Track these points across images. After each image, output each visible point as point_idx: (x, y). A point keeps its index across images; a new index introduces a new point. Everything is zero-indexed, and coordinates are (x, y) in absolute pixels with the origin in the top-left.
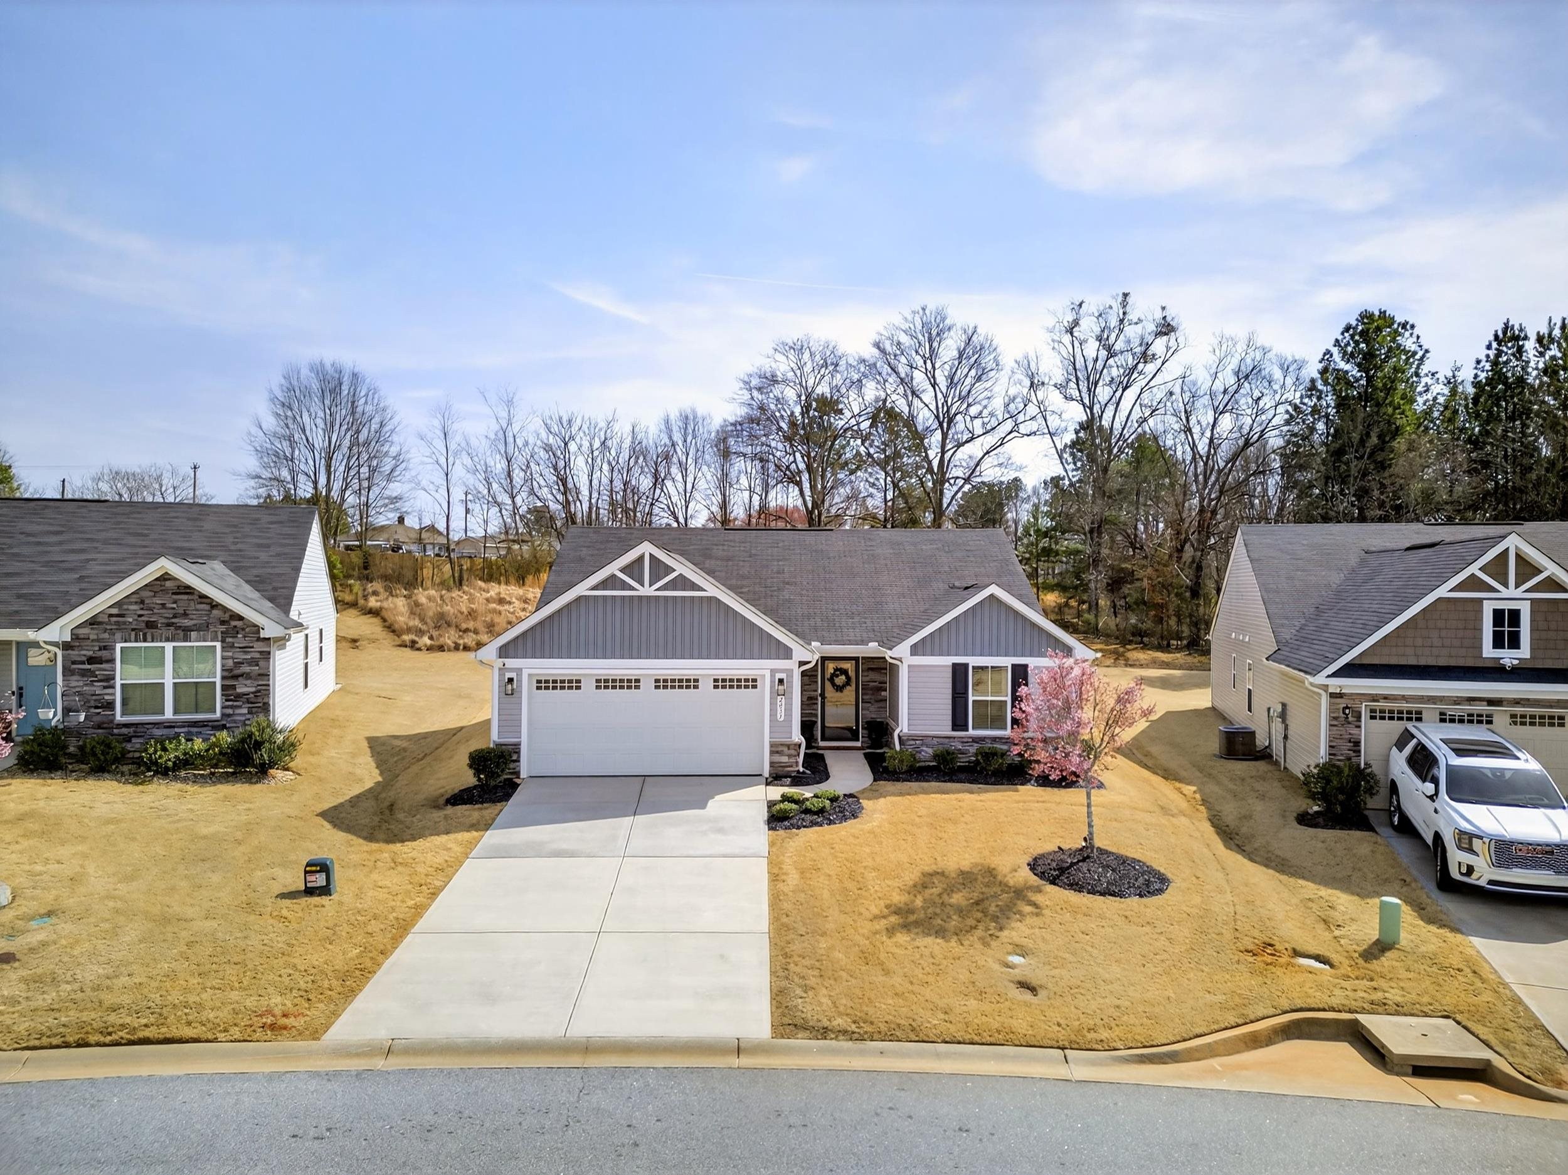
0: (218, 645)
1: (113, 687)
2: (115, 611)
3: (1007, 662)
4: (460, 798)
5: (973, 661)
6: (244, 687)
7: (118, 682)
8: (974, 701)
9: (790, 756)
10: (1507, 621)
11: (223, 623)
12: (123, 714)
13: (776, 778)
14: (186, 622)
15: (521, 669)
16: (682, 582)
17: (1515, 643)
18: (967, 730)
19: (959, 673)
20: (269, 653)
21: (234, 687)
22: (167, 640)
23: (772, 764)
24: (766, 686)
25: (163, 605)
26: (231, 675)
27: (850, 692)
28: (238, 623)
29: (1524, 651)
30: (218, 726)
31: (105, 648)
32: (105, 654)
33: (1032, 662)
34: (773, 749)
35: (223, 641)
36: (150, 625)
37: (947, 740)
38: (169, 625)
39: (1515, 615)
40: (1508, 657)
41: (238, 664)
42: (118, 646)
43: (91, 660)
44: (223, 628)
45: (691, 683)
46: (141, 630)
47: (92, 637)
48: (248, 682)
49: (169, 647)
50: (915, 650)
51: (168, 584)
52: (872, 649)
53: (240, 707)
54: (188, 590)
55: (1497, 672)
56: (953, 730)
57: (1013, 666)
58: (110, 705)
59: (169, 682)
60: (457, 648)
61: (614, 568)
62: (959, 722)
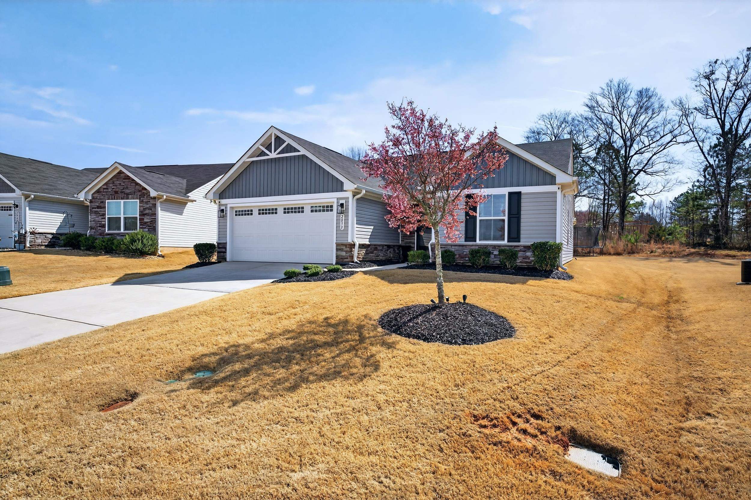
0: (138, 200)
1: (105, 218)
2: (105, 187)
3: (505, 191)
5: (480, 192)
6: (147, 219)
7: (107, 216)
8: (480, 220)
9: (346, 252)
11: (140, 191)
12: (109, 230)
14: (127, 191)
15: (227, 205)
16: (290, 148)
18: (475, 241)
20: (155, 204)
21: (143, 219)
22: (122, 199)
23: (337, 257)
24: (335, 209)
25: (120, 184)
26: (142, 214)
28: (145, 191)
31: (102, 202)
32: (102, 205)
33: (524, 190)
34: (339, 247)
35: (140, 199)
36: (116, 192)
37: (461, 248)
38: (122, 192)
41: (145, 209)
42: (107, 201)
43: (98, 207)
44: (140, 193)
45: (300, 210)
46: (113, 195)
47: (98, 198)
48: (148, 217)
49: (122, 201)
51: (122, 175)
53: (145, 228)
56: (466, 241)
57: (510, 194)
58: (104, 226)
59: (122, 216)
61: (259, 144)
62: (470, 235)
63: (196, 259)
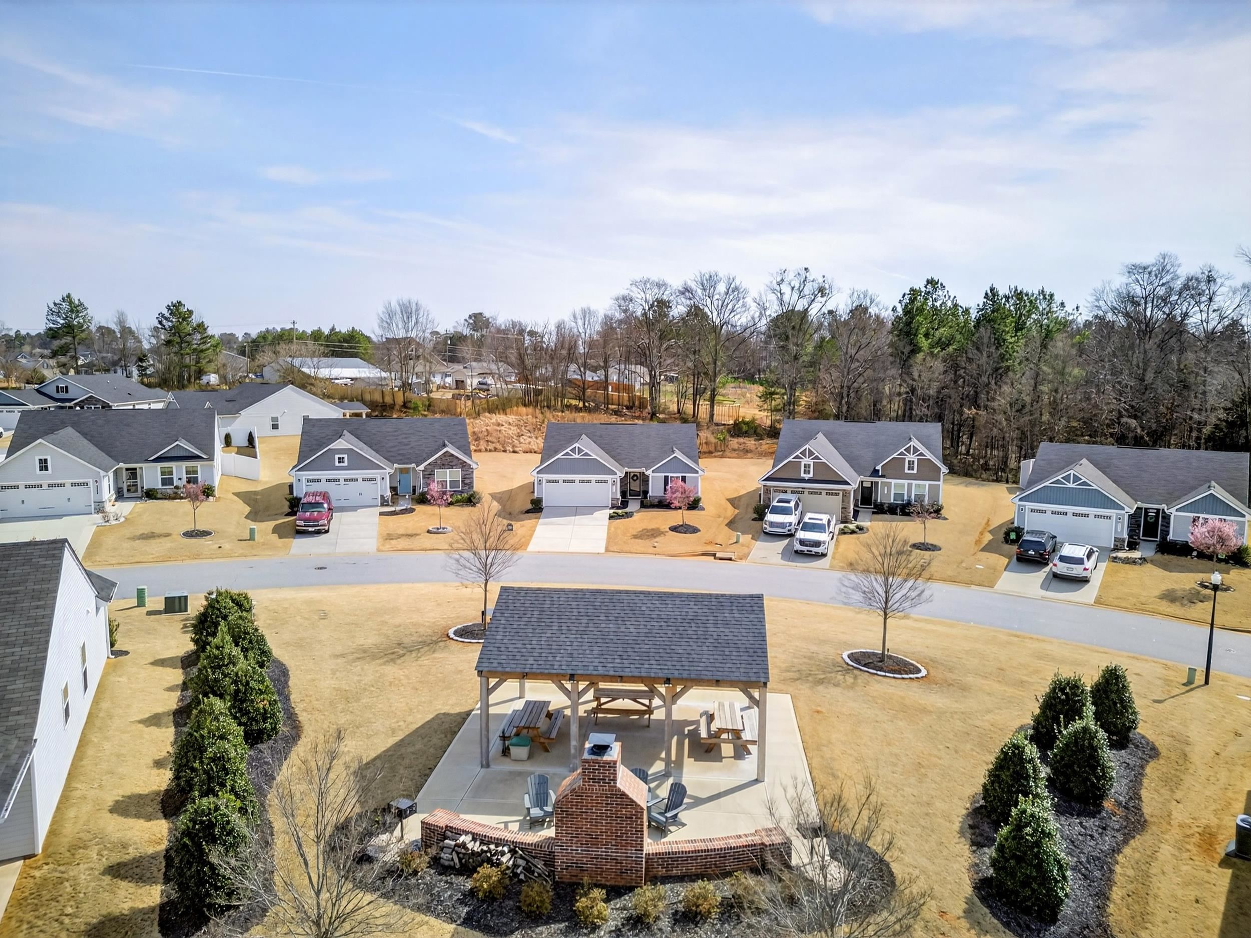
0: (460, 470)
2: (435, 462)
3: (680, 475)
4: (528, 512)
5: (670, 475)
6: (467, 481)
7: (436, 480)
8: (670, 486)
9: (617, 501)
10: (807, 466)
13: (612, 508)
14: (452, 464)
15: (542, 477)
16: (586, 454)
17: (809, 473)
18: (668, 494)
19: (666, 478)
20: (473, 472)
21: (465, 481)
23: (612, 504)
24: (610, 482)
25: (447, 459)
26: (464, 478)
27: (638, 481)
28: (465, 464)
29: (811, 475)
30: (462, 492)
31: (433, 471)
33: (687, 475)
34: (612, 500)
36: (444, 465)
37: (660, 497)
38: (448, 465)
39: (809, 465)
40: (807, 477)
41: (465, 475)
42: (436, 471)
43: (429, 475)
44: (461, 465)
45: (589, 481)
46: (441, 466)
47: (430, 469)
49: (448, 470)
50: (653, 472)
51: (448, 454)
52: (643, 470)
53: (467, 486)
54: (452, 455)
55: (803, 481)
56: (664, 494)
57: (682, 476)
59: (448, 480)
60: (486, 450)
61: (568, 450)
62: (665, 492)
63: (530, 506)
